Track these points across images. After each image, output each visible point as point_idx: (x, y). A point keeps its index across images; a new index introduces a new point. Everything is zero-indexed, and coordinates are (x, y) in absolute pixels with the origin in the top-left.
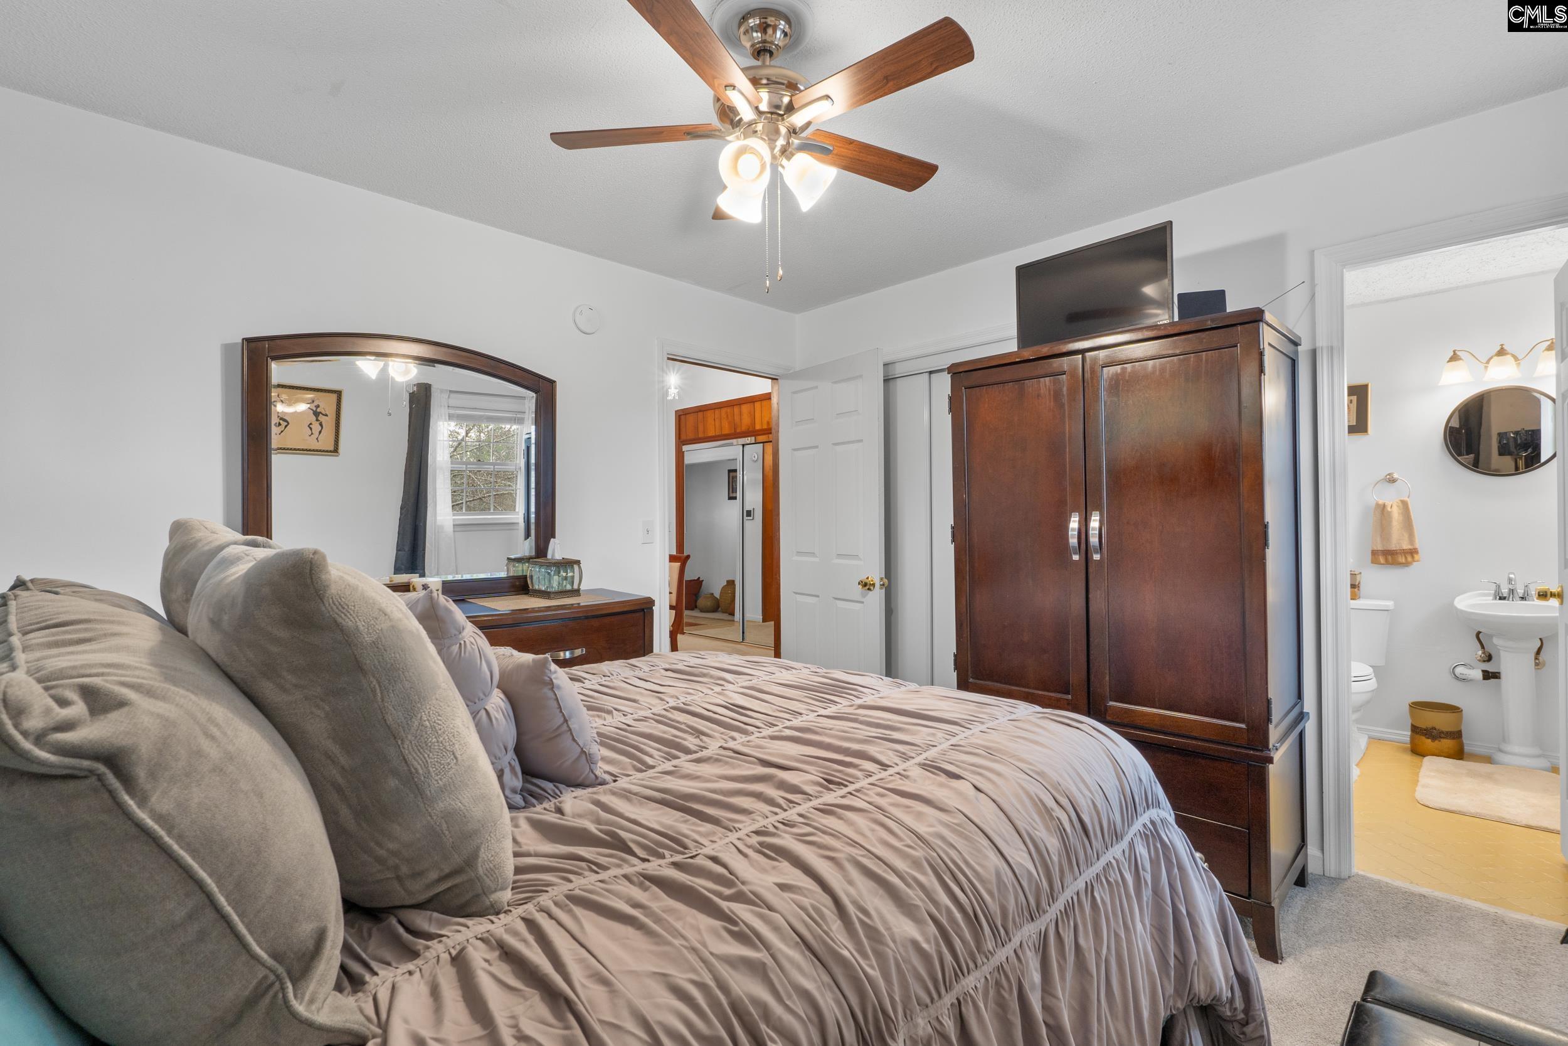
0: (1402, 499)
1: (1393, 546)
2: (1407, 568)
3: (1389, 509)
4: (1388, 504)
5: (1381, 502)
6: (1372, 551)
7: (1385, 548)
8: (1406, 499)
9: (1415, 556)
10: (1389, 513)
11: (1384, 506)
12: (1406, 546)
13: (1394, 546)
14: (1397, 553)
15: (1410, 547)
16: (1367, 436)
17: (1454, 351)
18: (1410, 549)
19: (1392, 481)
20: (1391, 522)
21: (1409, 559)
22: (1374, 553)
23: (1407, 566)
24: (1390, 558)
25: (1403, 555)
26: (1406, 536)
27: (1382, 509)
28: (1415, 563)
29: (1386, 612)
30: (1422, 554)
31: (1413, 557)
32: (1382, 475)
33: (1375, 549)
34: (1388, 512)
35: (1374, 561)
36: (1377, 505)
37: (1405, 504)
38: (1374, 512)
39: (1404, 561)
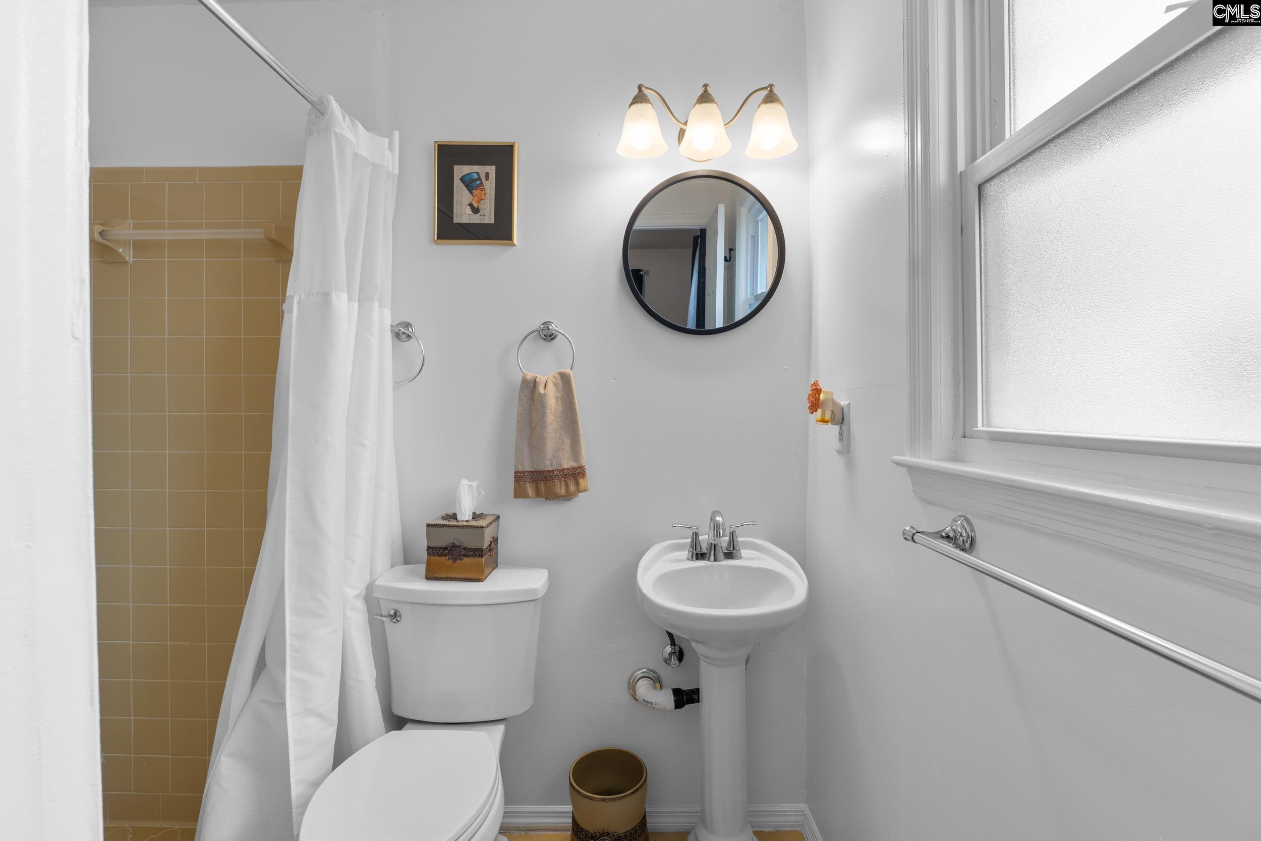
0: (562, 370)
1: (548, 465)
2: (569, 502)
3: (542, 391)
4: (541, 379)
5: (530, 376)
6: (516, 473)
7: (537, 468)
8: (567, 370)
9: (581, 481)
10: (542, 397)
11: (535, 383)
12: (567, 463)
13: (548, 463)
14: (553, 478)
15: (573, 464)
16: (513, 249)
17: (640, 87)
18: (573, 469)
19: (548, 335)
20: (544, 415)
21: (572, 488)
22: (519, 477)
23: (569, 500)
24: (542, 485)
25: (563, 480)
26: (568, 442)
27: (530, 388)
28: (580, 494)
29: (534, 602)
30: (593, 478)
31: (577, 484)
32: (537, 324)
33: (521, 469)
34: (540, 395)
35: (519, 493)
36: (525, 381)
37: (565, 379)
38: (520, 396)
39: (563, 491)
